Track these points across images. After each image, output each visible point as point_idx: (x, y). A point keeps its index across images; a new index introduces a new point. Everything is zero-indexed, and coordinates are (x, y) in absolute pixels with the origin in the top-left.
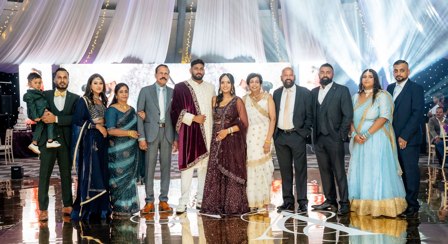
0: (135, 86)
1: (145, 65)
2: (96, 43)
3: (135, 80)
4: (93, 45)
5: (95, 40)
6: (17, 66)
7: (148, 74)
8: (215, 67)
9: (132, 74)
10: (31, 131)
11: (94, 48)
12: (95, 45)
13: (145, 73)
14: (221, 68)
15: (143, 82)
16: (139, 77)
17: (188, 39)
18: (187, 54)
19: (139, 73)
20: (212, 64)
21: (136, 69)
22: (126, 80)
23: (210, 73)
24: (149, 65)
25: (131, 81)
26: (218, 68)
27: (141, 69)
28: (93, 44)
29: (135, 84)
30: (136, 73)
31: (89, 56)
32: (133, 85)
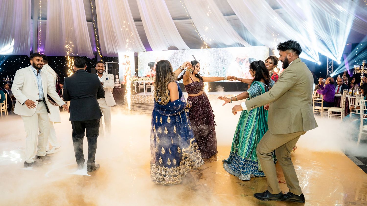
0: (175, 63)
1: (181, 51)
3: (175, 60)
6: (117, 54)
7: (182, 56)
8: (220, 50)
9: (173, 56)
10: (121, 88)
13: (180, 55)
14: (224, 51)
15: (180, 60)
16: (177, 57)
19: (177, 55)
20: (219, 49)
21: (176, 53)
22: (170, 59)
23: (218, 54)
24: (182, 51)
25: (173, 60)
26: (222, 51)
27: (178, 53)
29: (175, 62)
30: (176, 55)
32: (174, 62)
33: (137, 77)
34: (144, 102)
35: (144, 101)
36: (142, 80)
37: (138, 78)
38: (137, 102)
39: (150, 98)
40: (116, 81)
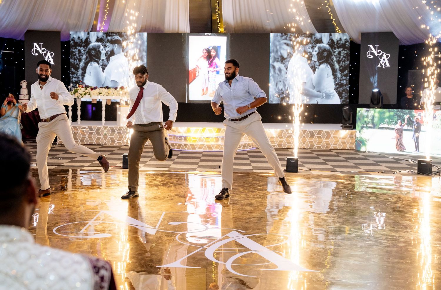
2: (108, 8)
4: (106, 10)
5: (107, 5)
11: (107, 13)
12: (108, 10)
17: (216, 4)
18: (219, 22)
28: (106, 8)
31: (104, 22)
33: (88, 88)
34: (105, 141)
35: (105, 139)
36: (100, 93)
37: (92, 89)
38: (87, 141)
39: (118, 133)
40: (21, 93)
